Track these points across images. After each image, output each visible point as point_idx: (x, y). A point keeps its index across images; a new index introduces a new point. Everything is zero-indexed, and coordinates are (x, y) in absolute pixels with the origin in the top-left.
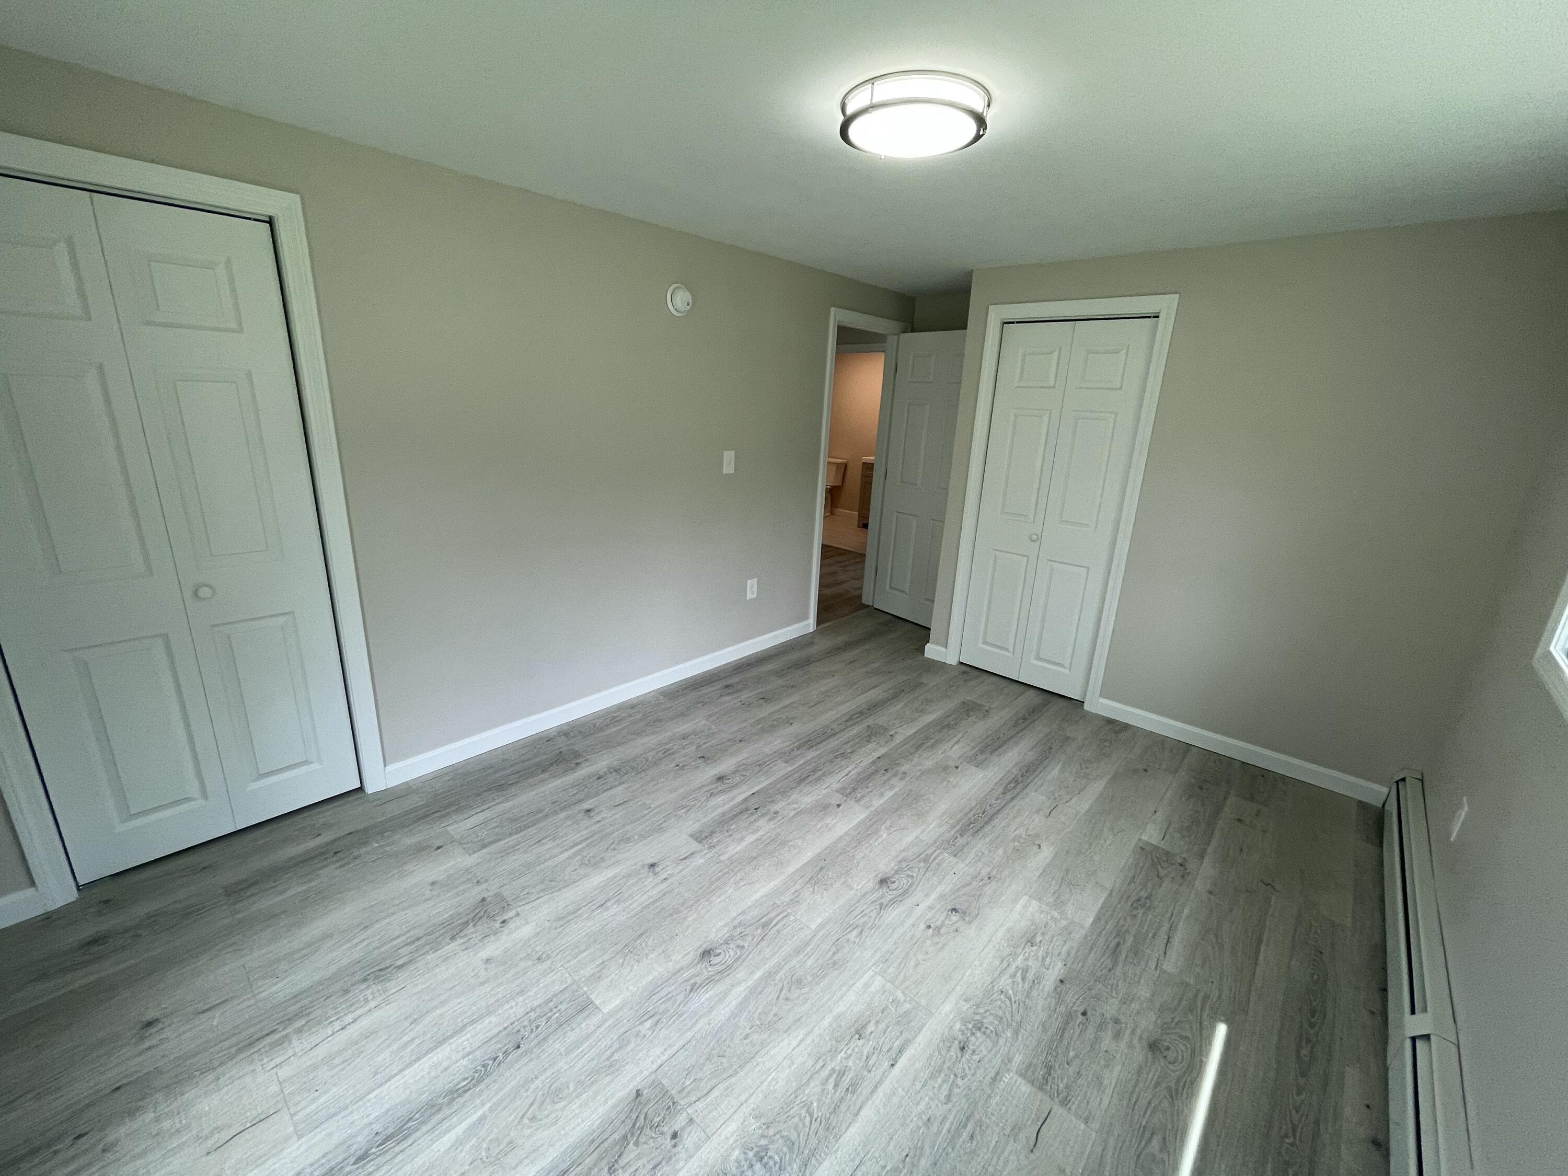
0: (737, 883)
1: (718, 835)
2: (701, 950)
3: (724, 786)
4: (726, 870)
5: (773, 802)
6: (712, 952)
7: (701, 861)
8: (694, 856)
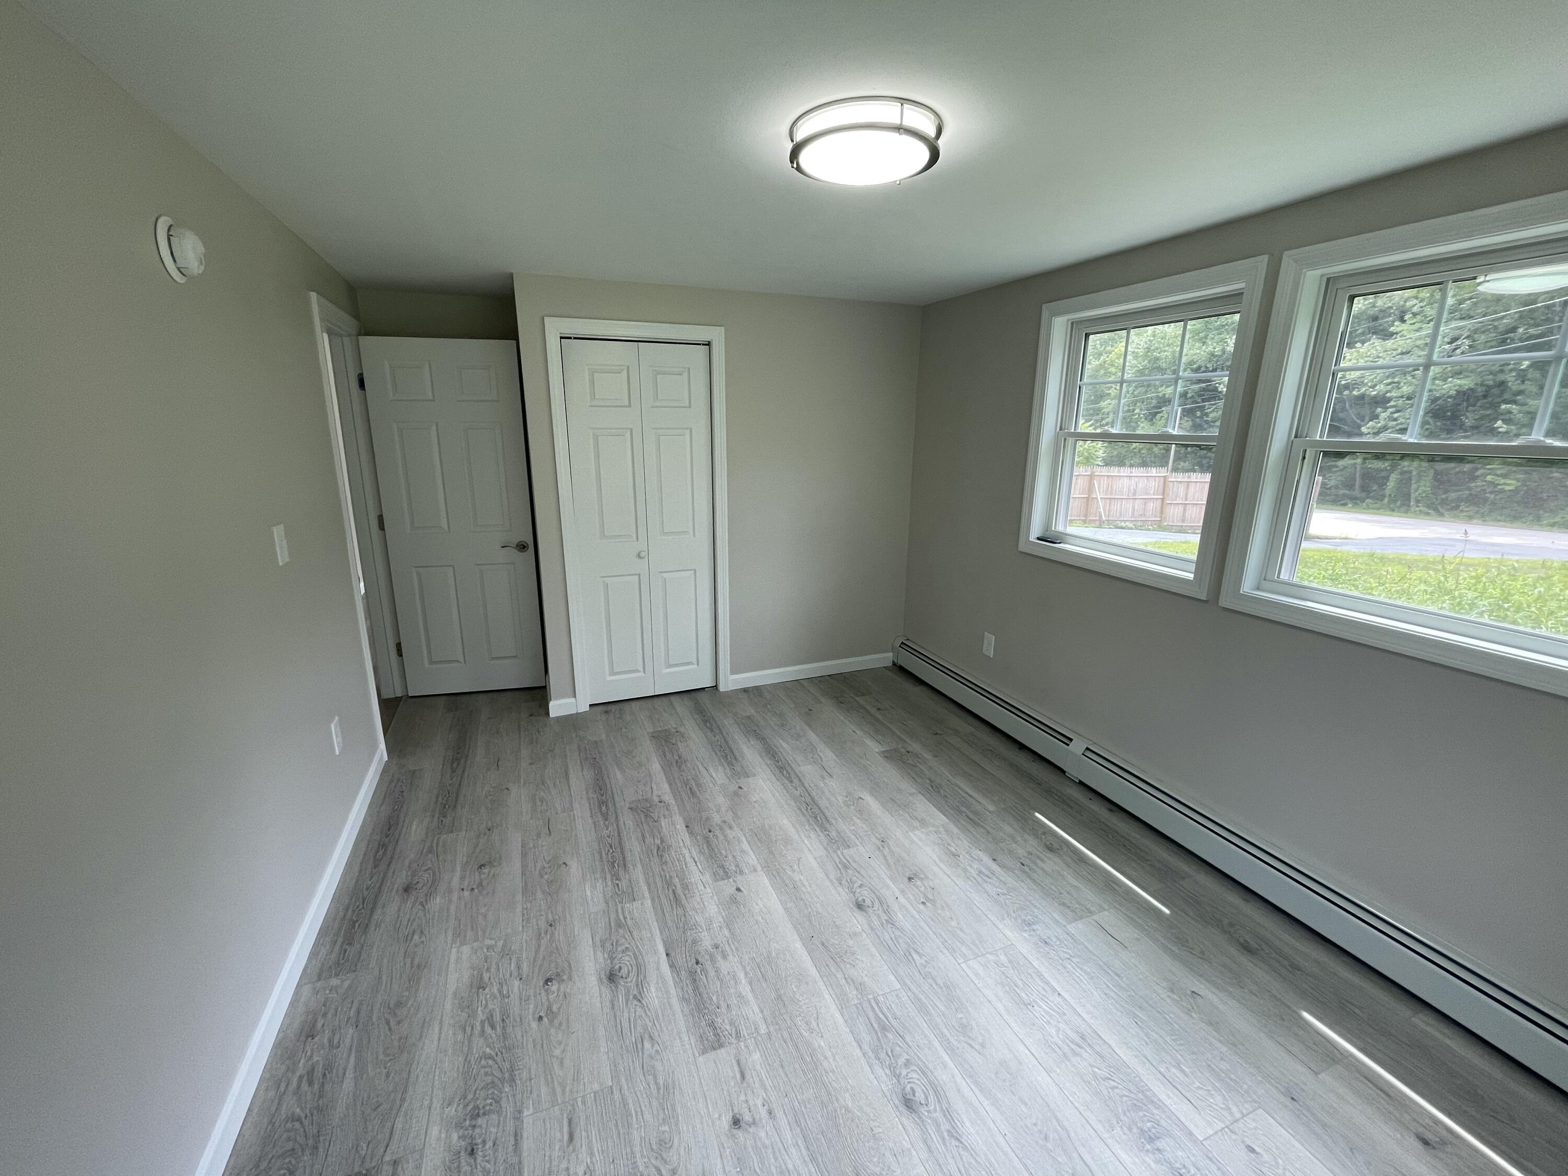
0: (811, 1031)
1: (720, 1020)
2: (902, 1108)
3: (633, 977)
4: (785, 1034)
5: (694, 942)
6: (908, 1097)
7: (756, 1056)
8: (743, 1061)
